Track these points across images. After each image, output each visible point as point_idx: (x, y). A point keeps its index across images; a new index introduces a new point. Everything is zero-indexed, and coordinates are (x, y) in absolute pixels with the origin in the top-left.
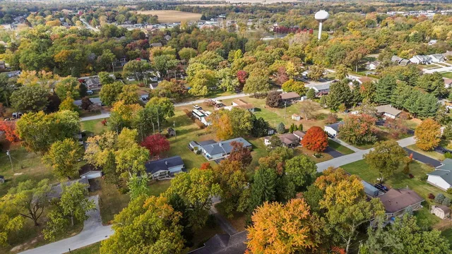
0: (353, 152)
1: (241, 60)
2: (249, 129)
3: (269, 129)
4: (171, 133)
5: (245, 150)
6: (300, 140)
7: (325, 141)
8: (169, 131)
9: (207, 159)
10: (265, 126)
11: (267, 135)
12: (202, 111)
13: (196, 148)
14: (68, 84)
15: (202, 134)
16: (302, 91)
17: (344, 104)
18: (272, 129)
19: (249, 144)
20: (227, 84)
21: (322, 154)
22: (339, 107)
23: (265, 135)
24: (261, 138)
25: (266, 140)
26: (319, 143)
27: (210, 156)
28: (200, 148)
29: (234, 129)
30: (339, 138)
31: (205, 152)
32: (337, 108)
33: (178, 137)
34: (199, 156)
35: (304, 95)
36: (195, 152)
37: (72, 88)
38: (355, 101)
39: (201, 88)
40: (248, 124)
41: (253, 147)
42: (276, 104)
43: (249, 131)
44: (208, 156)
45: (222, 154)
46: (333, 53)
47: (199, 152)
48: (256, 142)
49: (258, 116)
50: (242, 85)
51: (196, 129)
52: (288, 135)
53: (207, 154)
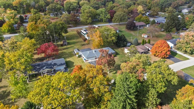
0: (188, 59)
1: (112, 5)
2: (114, 41)
3: (127, 42)
4: (65, 43)
5: (110, 55)
6: (149, 50)
7: (169, 51)
8: (64, 42)
9: (84, 61)
10: (125, 40)
11: (127, 46)
12: (87, 31)
13: (78, 53)
14: (11, 15)
15: (84, 45)
16: (147, 21)
17: (175, 29)
18: (129, 42)
19: (114, 52)
20: (103, 17)
21: (166, 60)
22: (172, 30)
23: (125, 46)
24: (122, 48)
25: (125, 49)
26: (164, 52)
27: (86, 59)
28: (80, 53)
29: (104, 42)
30: (175, 49)
31: (83, 56)
32: (170, 31)
33: (68, 46)
34: (79, 59)
35: (149, 24)
36: (77, 56)
37: (14, 18)
38: (182, 27)
39: (88, 19)
40: (114, 38)
41: (117, 54)
42: (132, 28)
43: (114, 43)
44: (85, 59)
45: (94, 58)
46: (163, 3)
47: (80, 56)
48: (119, 50)
49: (121, 34)
50: (112, 17)
51: (81, 42)
52: (141, 46)
53: (85, 58)
